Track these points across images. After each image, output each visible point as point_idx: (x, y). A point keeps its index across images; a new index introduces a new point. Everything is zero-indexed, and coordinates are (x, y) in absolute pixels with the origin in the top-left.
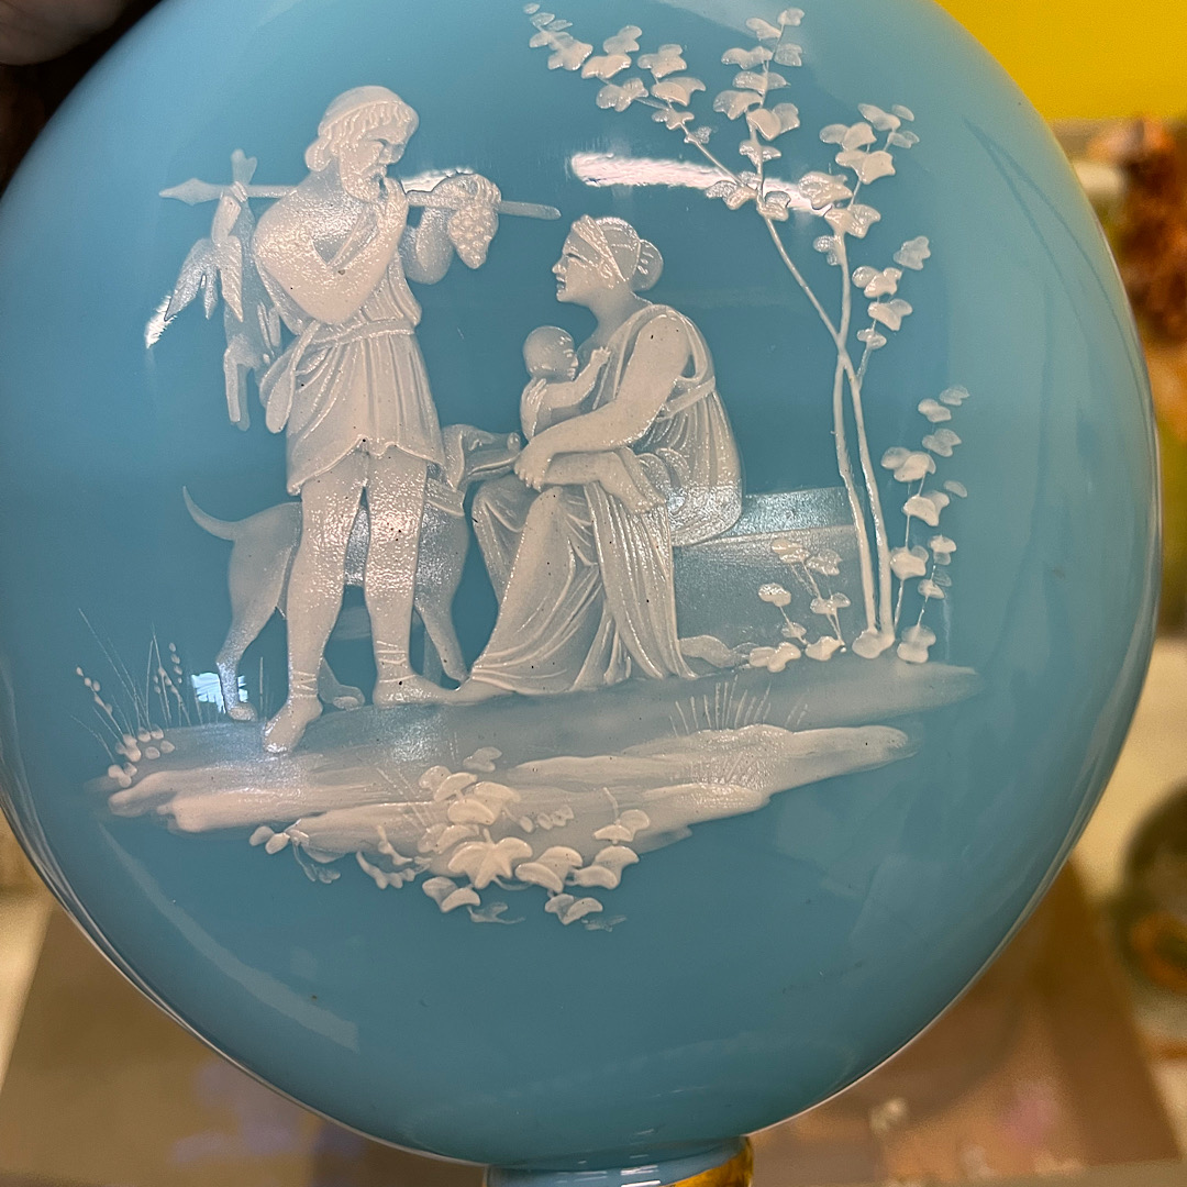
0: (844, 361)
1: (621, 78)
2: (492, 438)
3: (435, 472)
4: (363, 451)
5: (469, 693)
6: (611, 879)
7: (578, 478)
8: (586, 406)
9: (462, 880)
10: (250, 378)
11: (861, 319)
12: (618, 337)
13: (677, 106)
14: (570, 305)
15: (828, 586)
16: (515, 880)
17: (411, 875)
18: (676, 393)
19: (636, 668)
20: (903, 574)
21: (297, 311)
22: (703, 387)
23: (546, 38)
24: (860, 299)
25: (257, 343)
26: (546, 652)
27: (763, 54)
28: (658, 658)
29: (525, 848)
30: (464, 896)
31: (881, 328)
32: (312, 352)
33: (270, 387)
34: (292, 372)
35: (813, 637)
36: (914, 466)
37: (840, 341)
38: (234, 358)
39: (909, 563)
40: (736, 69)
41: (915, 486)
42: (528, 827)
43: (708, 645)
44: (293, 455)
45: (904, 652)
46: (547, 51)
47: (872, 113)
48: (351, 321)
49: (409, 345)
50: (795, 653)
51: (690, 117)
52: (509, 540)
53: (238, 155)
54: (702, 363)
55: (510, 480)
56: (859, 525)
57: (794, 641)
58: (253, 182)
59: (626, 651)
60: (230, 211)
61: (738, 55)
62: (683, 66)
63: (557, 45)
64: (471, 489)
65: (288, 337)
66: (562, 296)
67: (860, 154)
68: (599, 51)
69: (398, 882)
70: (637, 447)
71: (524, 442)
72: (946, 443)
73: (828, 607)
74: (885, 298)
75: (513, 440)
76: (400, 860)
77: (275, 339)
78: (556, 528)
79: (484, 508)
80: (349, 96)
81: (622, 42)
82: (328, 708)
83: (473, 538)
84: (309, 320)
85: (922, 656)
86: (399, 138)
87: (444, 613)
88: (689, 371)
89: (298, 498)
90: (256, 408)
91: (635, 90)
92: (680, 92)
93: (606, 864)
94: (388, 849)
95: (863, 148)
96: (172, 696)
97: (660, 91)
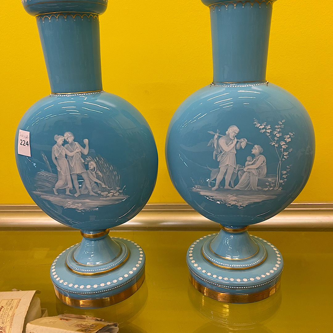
0: (280, 162)
1: (263, 129)
2: (242, 166)
3: (235, 168)
4: (227, 165)
5: (234, 189)
6: (245, 206)
7: (250, 171)
8: (252, 164)
9: (230, 204)
10: (216, 155)
11: (283, 157)
12: (257, 158)
13: (269, 133)
14: (253, 154)
15: (273, 183)
16: (235, 205)
17: (225, 203)
18: (262, 164)
19: (252, 189)
20: (281, 182)
21: (223, 150)
22: (265, 164)
23: (256, 123)
24: (284, 155)
25: (217, 152)
26: (243, 186)
27: (279, 126)
28: (254, 188)
29: (236, 202)
30: (230, 205)
31: (285, 158)
32: (223, 154)
33: (218, 157)
34: (221, 156)
35: (270, 188)
36: (285, 172)
37: (280, 160)
38: (215, 153)
39: (282, 181)
40: (276, 128)
41: (284, 174)
42: (238, 201)
43: (259, 188)
44: (220, 164)
45: (279, 189)
46: (255, 124)
47: (290, 133)
48: (228, 152)
49: (234, 155)
50: (268, 189)
51: (270, 134)
52: (241, 176)
53: (218, 130)
54: (265, 162)
55: (243, 170)
56: (278, 178)
57: (268, 188)
58: (219, 134)
59: (251, 187)
60: (216, 137)
61: (277, 126)
62: (270, 127)
63: (257, 124)
64: (238, 171)
65: (221, 152)
66: (252, 153)
67: (287, 139)
68: (261, 125)
69: (223, 203)
70: (257, 169)
71: (245, 167)
72: (288, 170)
73: (272, 185)
74: (286, 155)
75: (244, 167)
76: (224, 201)
77: (220, 152)
78: (246, 175)
79: (239, 172)
80: (232, 126)
81: (264, 124)
82: (219, 188)
83: (238, 175)
84: (224, 151)
85: (281, 190)
86: (237, 132)
87: (233, 181)
88: (264, 162)
89: (220, 168)
90: (216, 158)
91: (264, 130)
92: (269, 131)
93: (245, 205)
94: (223, 200)
95: (288, 138)
96: (202, 183)
97: (267, 131)
